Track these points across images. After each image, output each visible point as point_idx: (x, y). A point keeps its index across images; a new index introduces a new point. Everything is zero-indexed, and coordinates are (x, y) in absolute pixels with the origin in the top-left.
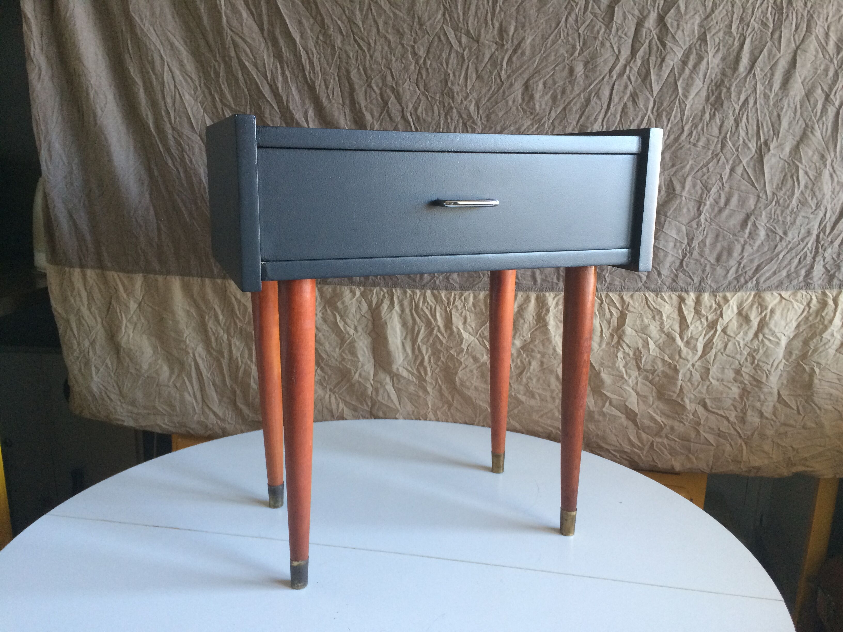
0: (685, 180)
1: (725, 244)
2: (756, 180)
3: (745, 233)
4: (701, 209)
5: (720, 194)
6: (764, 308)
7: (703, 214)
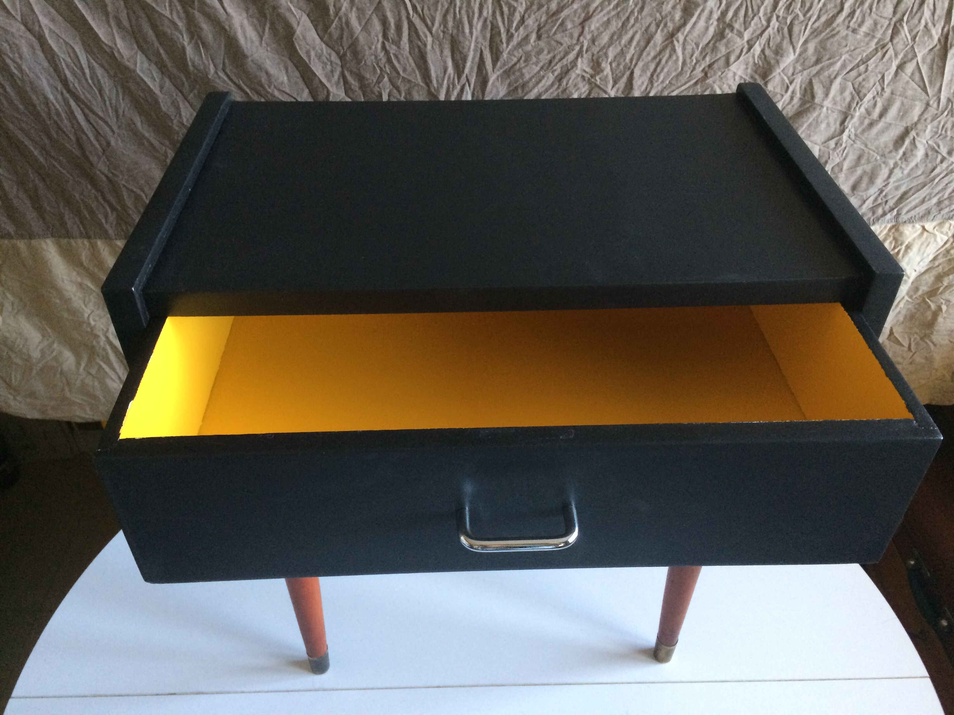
0: (831, 82)
1: (868, 168)
2: (930, 82)
3: (898, 154)
4: (846, 124)
5: (876, 102)
6: (900, 243)
7: (847, 131)
